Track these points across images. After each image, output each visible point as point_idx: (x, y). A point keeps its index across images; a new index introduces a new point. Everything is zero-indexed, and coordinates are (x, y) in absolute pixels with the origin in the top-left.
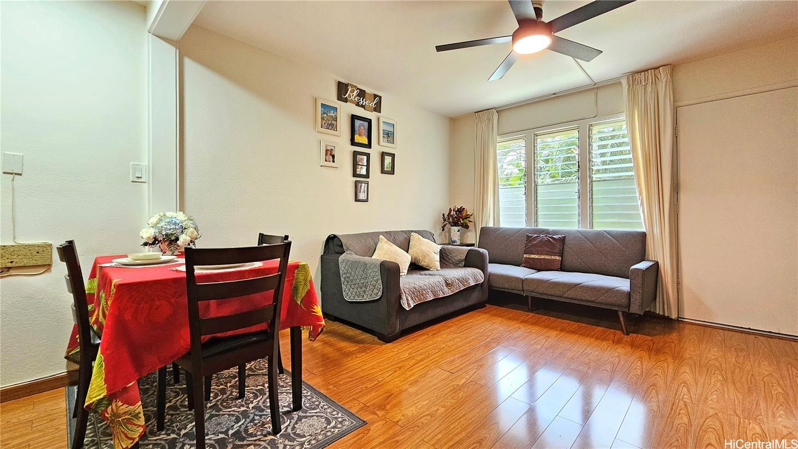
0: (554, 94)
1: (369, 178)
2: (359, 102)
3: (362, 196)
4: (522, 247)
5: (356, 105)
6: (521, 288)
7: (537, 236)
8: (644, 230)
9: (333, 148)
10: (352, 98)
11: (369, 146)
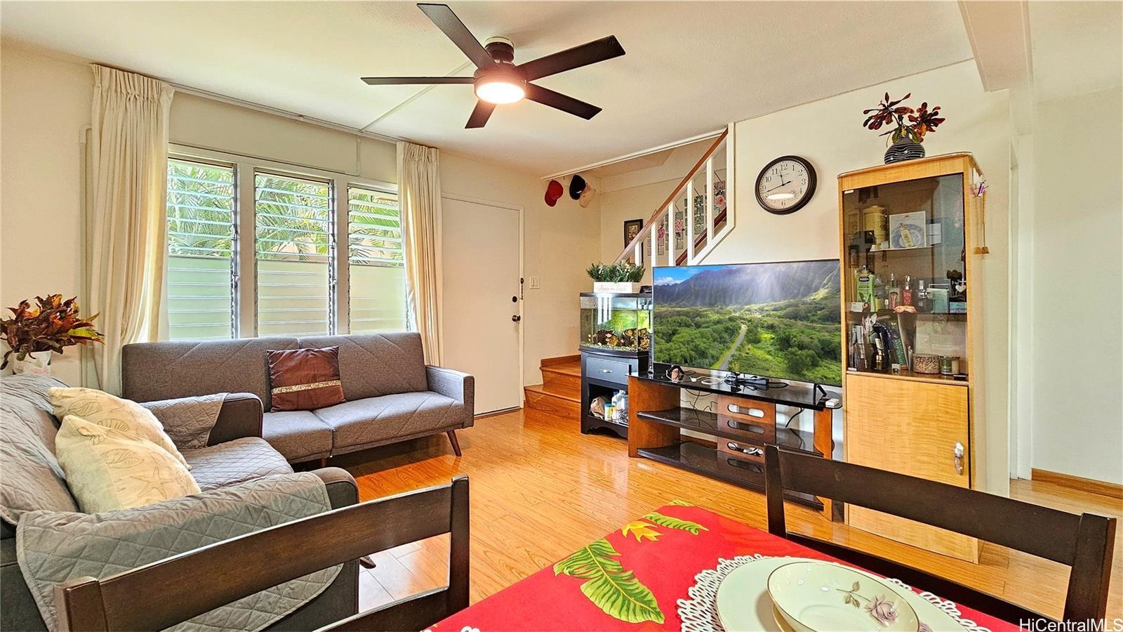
7: (292, 353)
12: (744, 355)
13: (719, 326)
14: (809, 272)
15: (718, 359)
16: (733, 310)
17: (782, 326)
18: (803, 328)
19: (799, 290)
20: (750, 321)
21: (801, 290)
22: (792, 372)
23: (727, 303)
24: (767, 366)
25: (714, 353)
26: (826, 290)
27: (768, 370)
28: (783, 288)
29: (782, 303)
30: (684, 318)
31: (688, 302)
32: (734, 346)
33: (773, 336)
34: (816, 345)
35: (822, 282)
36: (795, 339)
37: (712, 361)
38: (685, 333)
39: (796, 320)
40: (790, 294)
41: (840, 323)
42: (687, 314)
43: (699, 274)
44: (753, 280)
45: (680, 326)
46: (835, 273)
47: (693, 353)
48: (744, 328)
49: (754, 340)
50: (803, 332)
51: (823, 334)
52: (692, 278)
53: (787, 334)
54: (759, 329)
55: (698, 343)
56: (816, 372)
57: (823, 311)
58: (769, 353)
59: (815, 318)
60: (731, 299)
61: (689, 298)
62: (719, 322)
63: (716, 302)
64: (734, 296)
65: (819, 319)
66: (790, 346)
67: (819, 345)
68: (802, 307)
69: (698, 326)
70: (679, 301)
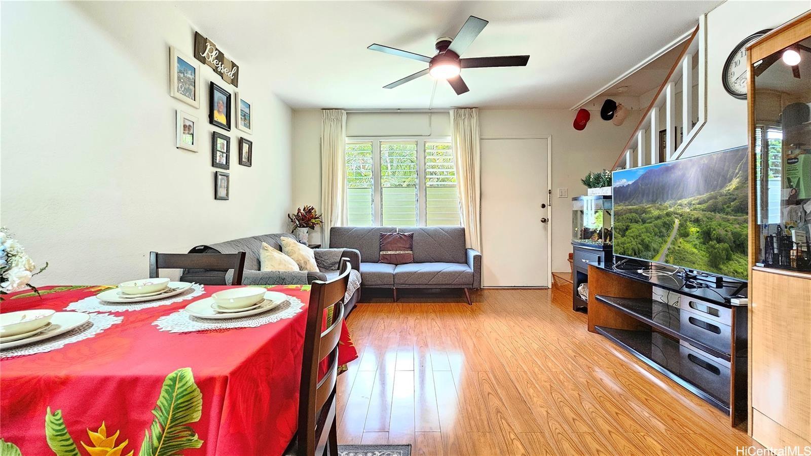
0: (399, 109)
1: (229, 169)
2: (217, 67)
3: (222, 192)
4: (376, 245)
5: (214, 70)
6: (393, 282)
7: (391, 235)
8: (463, 226)
9: (191, 124)
10: (211, 59)
11: (228, 126)
12: (677, 248)
13: (659, 222)
14: (725, 162)
15: (658, 252)
16: (670, 206)
17: (705, 219)
18: (721, 221)
19: (717, 181)
20: (681, 215)
21: (720, 181)
22: (712, 266)
23: (665, 200)
24: (694, 259)
25: (655, 246)
26: (738, 180)
27: (694, 263)
28: (706, 181)
29: (705, 196)
30: (634, 215)
31: (637, 201)
32: (670, 240)
33: (698, 230)
34: (730, 238)
35: (734, 172)
36: (714, 232)
37: (653, 253)
38: (635, 228)
39: (715, 213)
40: (711, 186)
41: (747, 213)
42: (636, 211)
43: (645, 174)
44: (684, 175)
45: (631, 222)
46: (744, 160)
47: (640, 246)
48: (677, 222)
49: (685, 234)
50: (720, 225)
51: (735, 226)
52: (639, 178)
53: (709, 227)
54: (688, 223)
55: (644, 237)
56: (729, 267)
57: (735, 202)
58: (695, 246)
59: (729, 210)
60: (668, 195)
61: (638, 196)
62: (658, 218)
63: (657, 199)
64: (670, 192)
65: (732, 211)
66: (711, 239)
67: (732, 238)
68: (720, 199)
69: (644, 222)
70: (631, 199)
